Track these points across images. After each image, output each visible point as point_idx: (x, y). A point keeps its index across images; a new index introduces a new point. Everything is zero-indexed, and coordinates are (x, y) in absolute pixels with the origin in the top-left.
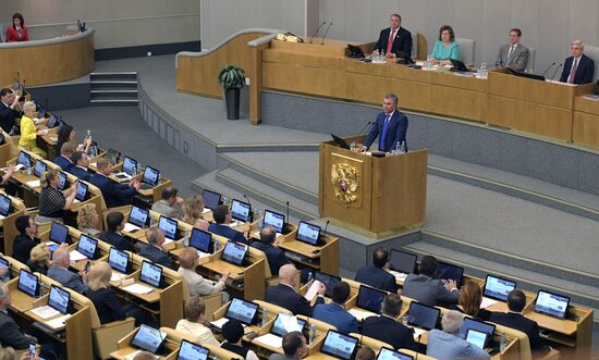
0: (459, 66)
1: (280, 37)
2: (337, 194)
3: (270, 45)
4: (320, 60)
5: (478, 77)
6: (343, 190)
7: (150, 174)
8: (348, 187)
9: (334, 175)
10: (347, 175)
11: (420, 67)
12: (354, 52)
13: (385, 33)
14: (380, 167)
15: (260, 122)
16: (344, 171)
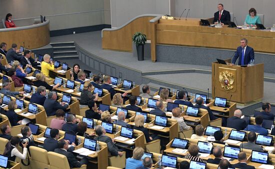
0: (260, 27)
1: (164, 17)
2: (223, 86)
3: (159, 21)
4: (188, 27)
5: (272, 31)
6: (226, 84)
7: (126, 83)
8: (228, 83)
9: (221, 78)
10: (228, 77)
11: (241, 28)
12: (205, 23)
13: (217, 14)
14: (245, 72)
15: (156, 61)
16: (226, 75)
